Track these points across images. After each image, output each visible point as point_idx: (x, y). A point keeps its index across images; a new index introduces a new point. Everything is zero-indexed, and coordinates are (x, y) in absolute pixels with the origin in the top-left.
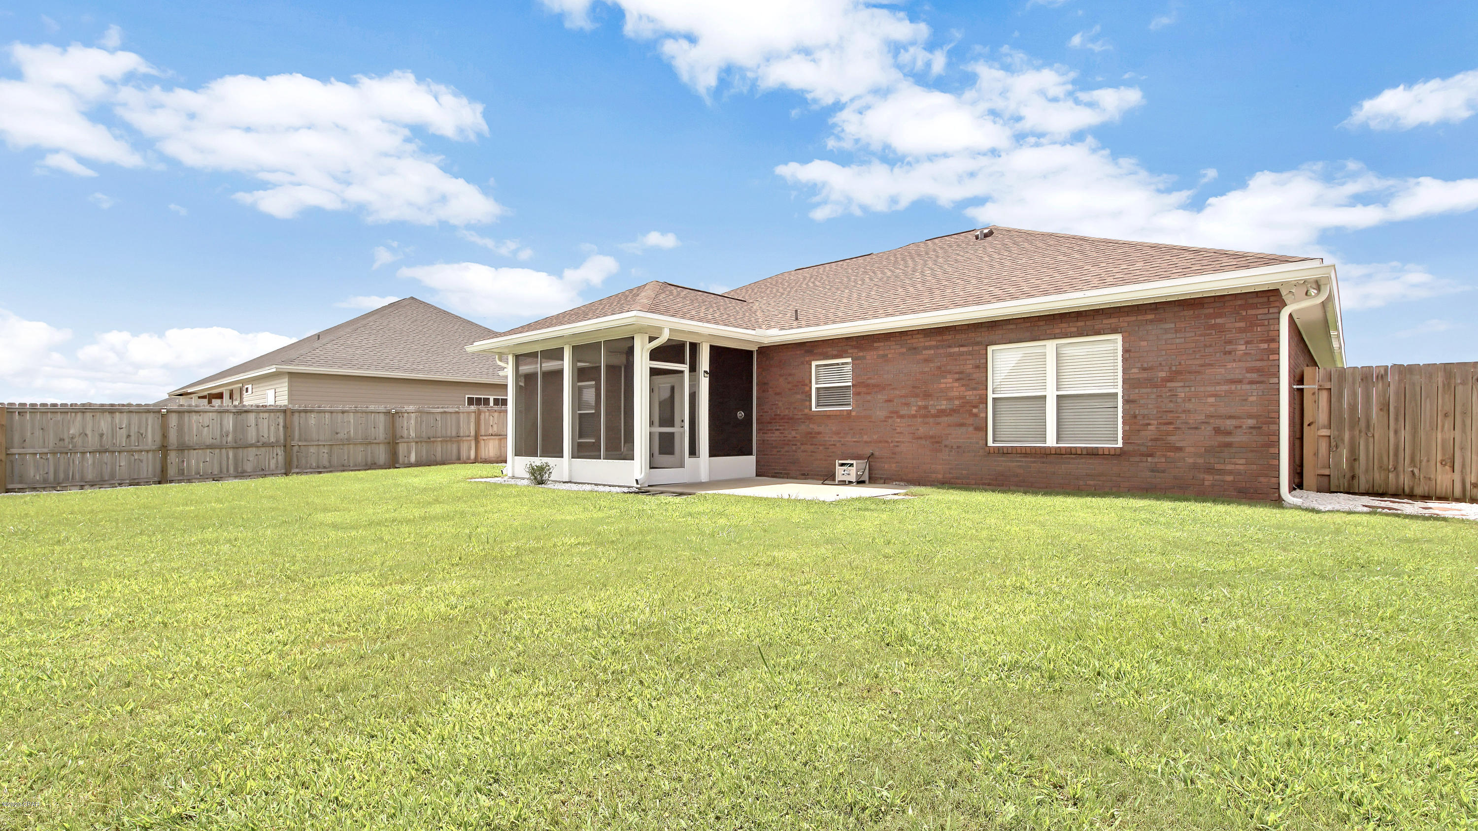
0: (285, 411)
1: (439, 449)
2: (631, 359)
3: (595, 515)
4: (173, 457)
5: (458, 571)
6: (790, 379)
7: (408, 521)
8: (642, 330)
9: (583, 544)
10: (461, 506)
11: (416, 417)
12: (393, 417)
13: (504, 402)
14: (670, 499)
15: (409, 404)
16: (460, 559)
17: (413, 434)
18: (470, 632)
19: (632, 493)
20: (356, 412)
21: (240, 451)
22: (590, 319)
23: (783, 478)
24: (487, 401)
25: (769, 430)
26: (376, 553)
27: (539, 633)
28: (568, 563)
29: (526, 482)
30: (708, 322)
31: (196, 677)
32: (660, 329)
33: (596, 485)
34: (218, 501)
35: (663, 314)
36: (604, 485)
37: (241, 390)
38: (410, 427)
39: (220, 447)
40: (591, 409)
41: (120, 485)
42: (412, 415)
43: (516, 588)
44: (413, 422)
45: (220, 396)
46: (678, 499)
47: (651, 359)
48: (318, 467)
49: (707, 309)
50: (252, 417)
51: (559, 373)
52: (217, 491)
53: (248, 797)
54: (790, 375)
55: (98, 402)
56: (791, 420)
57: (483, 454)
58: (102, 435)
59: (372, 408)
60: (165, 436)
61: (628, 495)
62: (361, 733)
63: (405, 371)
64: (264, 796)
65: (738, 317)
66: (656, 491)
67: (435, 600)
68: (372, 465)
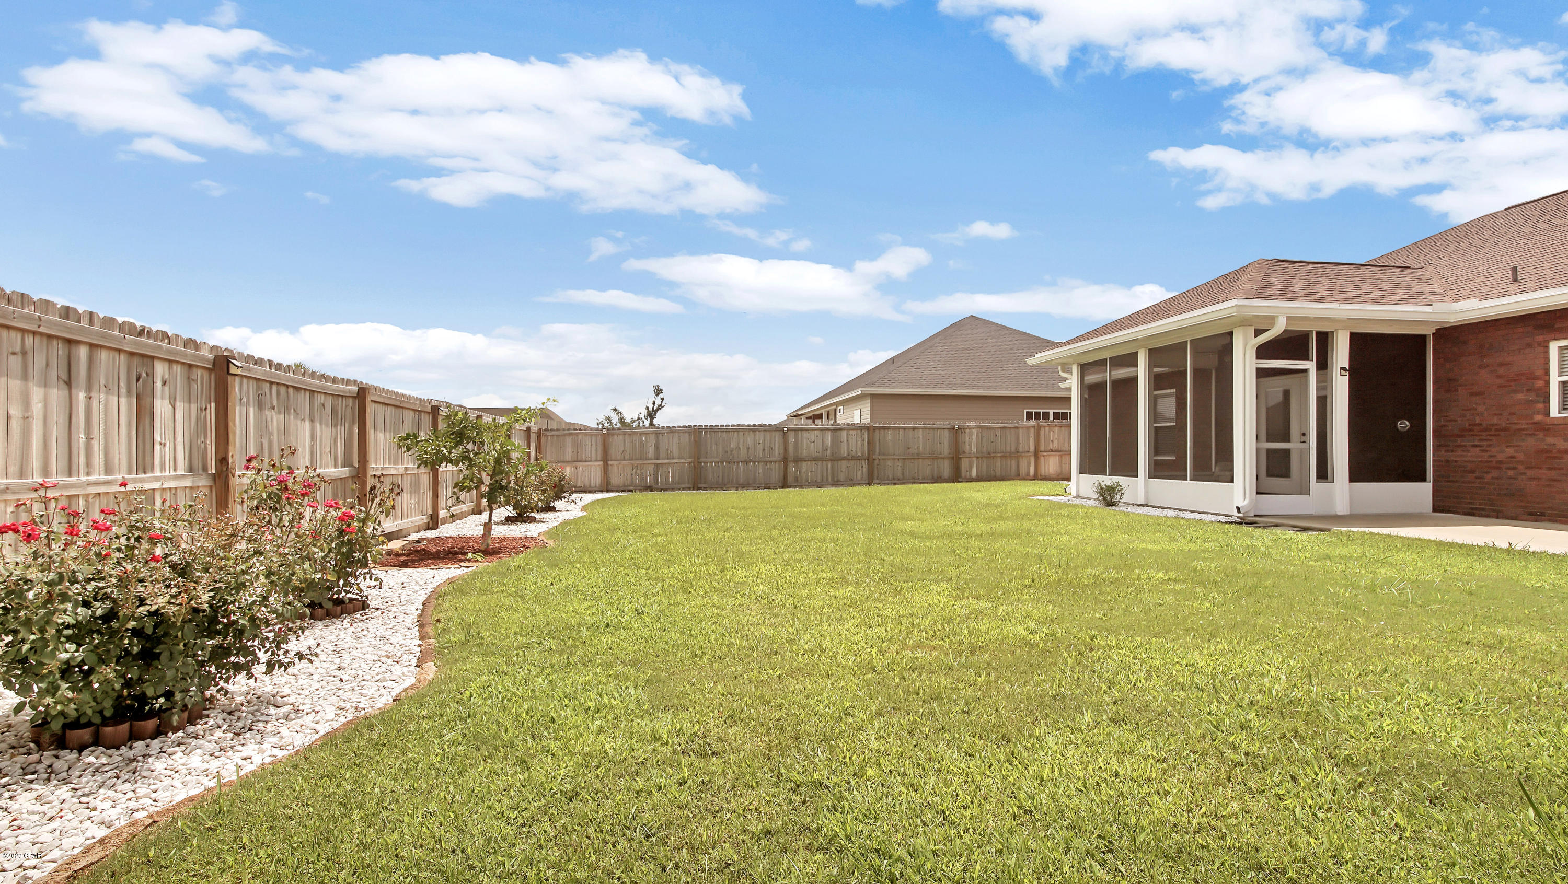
0: (868, 429)
1: (999, 464)
2: (1227, 359)
3: (1185, 547)
4: (791, 468)
5: (1031, 594)
6: (1501, 371)
7: (979, 536)
8: (1244, 322)
9: (1175, 580)
10: (1026, 524)
11: (977, 433)
12: (956, 433)
13: (1066, 416)
14: (1291, 534)
15: (971, 420)
16: (1033, 580)
17: (974, 450)
18: (1055, 664)
19: (1232, 523)
20: (925, 428)
21: (836, 463)
22: (1172, 316)
23: (1488, 516)
24: (1046, 415)
25: (1459, 446)
26: (950, 565)
27: (1137, 680)
28: (1159, 601)
29: (1093, 503)
30: (1348, 301)
31: (820, 657)
32: (1272, 319)
33: (1181, 510)
34: (822, 505)
35: (1276, 299)
36: (1192, 512)
37: (835, 410)
38: (971, 442)
39: (822, 460)
40: (1172, 421)
41: (759, 488)
42: (974, 431)
43: (1099, 622)
44: (974, 437)
45: (820, 416)
46: (1304, 536)
47: (1257, 358)
48: (894, 479)
49: (1345, 286)
50: (844, 433)
51: (1133, 380)
52: (821, 497)
53: (869, 783)
54: (1502, 365)
55: (746, 423)
56: (1504, 433)
57: (1043, 471)
58: (748, 449)
59: (938, 424)
60: (786, 450)
61: (1227, 526)
62: (959, 748)
63: (967, 388)
64: (880, 787)
65: (1398, 290)
66: (1267, 523)
67: (1014, 621)
68: (937, 479)
